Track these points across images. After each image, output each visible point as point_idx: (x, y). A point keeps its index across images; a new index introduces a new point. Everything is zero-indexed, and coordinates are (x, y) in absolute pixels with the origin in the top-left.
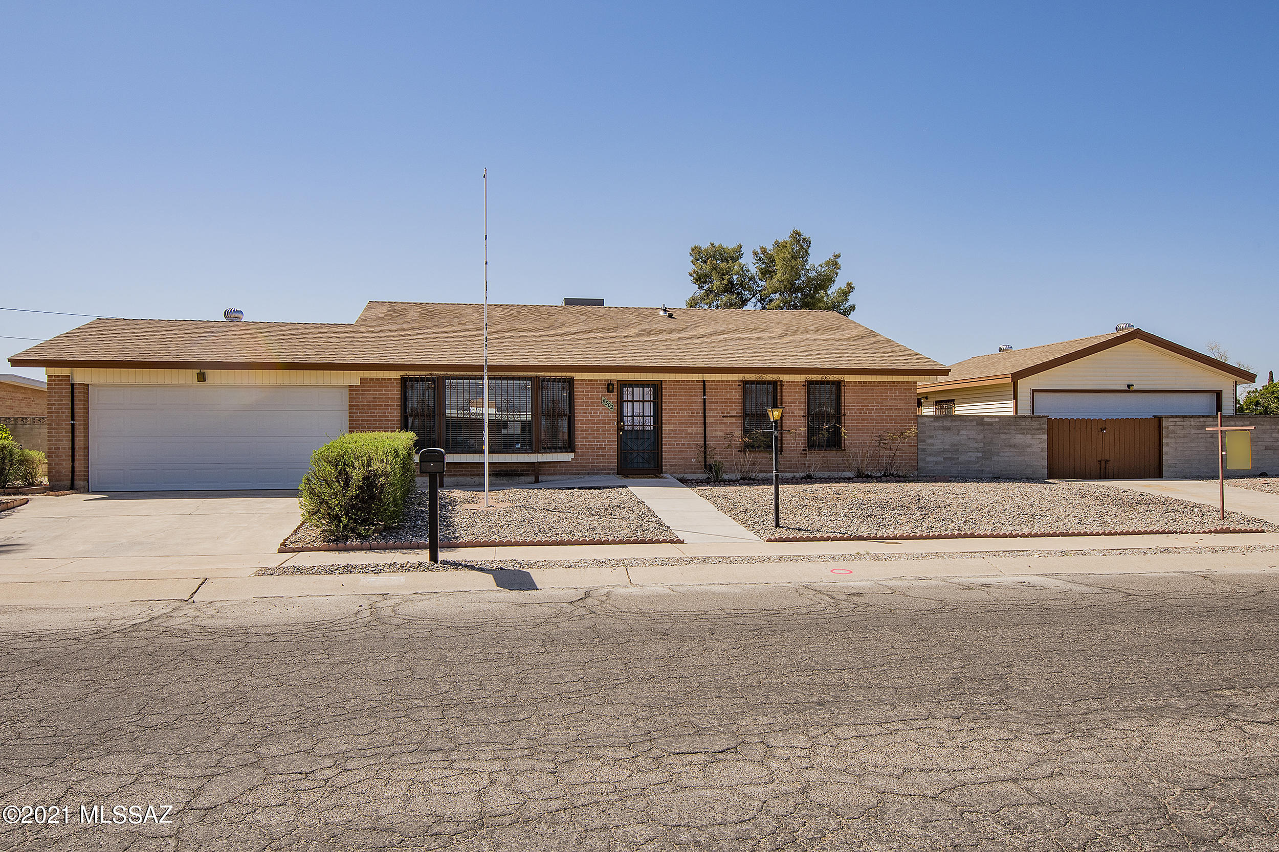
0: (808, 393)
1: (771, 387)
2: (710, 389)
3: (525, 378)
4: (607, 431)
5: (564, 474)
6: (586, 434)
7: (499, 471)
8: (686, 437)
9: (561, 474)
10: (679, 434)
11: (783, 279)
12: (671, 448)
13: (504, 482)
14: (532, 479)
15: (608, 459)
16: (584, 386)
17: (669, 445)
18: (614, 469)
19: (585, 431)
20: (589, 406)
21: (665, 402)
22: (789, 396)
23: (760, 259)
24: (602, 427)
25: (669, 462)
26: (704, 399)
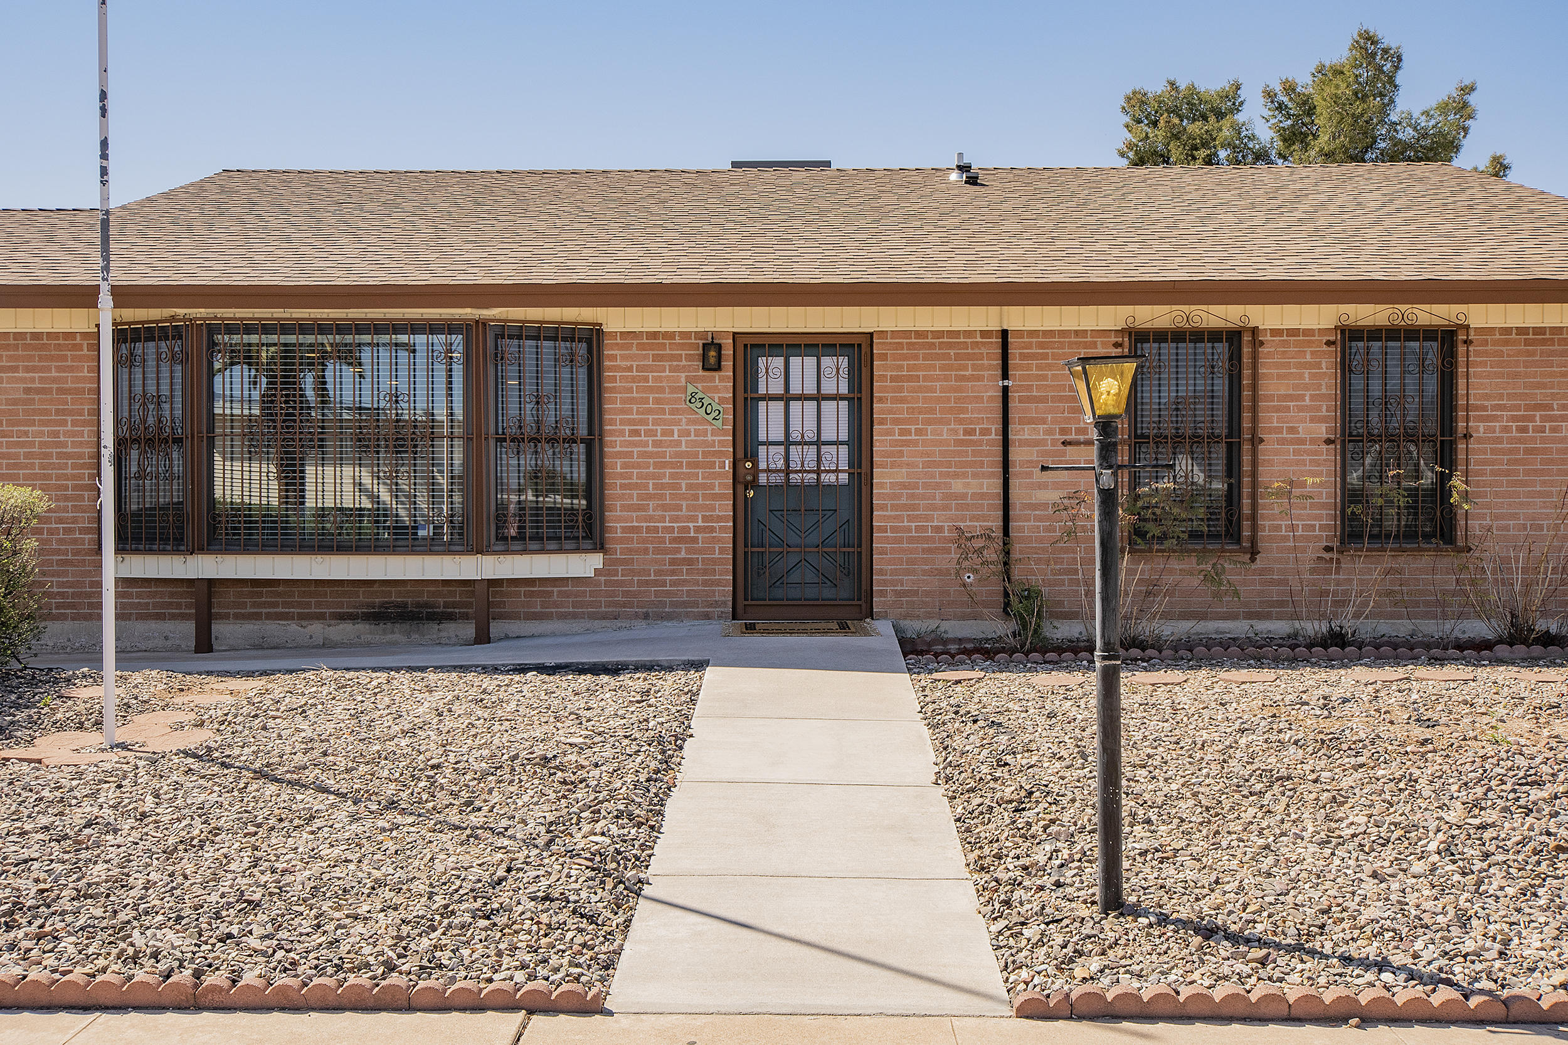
0: (1345, 368)
1: (1222, 348)
2: (1023, 357)
3: (449, 328)
4: (704, 486)
5: (575, 616)
6: (640, 497)
7: (382, 605)
8: (946, 508)
9: (563, 617)
10: (923, 497)
11: (1332, 146)
12: (899, 540)
13: (397, 637)
14: (469, 630)
15: (705, 572)
16: (634, 351)
17: (894, 529)
18: (725, 603)
19: (636, 486)
20: (650, 411)
21: (881, 400)
22: (1279, 377)
23: (1281, 107)
24: (688, 476)
25: (893, 583)
26: (1005, 389)
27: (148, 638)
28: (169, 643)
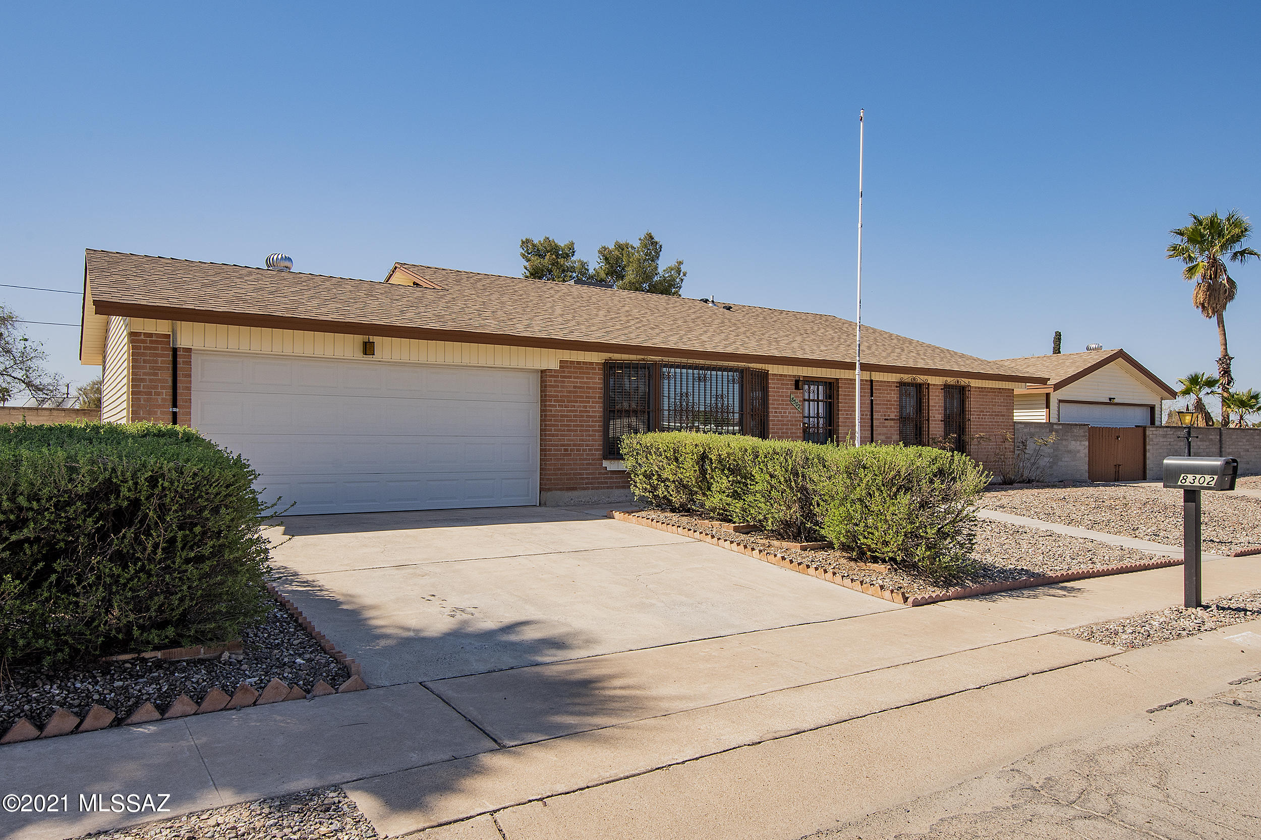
0: (945, 396)
2: (876, 389)
4: (795, 433)
16: (776, 381)
19: (776, 433)
20: (780, 404)
22: (933, 399)
24: (790, 429)
26: (872, 401)
27: (620, 497)
28: (628, 498)
